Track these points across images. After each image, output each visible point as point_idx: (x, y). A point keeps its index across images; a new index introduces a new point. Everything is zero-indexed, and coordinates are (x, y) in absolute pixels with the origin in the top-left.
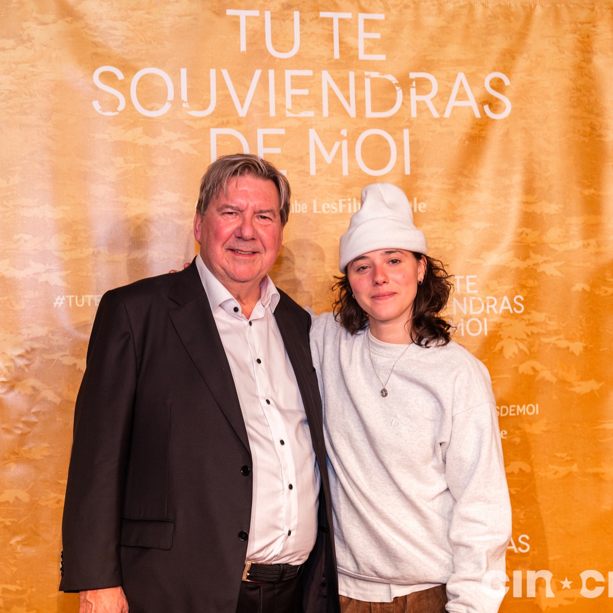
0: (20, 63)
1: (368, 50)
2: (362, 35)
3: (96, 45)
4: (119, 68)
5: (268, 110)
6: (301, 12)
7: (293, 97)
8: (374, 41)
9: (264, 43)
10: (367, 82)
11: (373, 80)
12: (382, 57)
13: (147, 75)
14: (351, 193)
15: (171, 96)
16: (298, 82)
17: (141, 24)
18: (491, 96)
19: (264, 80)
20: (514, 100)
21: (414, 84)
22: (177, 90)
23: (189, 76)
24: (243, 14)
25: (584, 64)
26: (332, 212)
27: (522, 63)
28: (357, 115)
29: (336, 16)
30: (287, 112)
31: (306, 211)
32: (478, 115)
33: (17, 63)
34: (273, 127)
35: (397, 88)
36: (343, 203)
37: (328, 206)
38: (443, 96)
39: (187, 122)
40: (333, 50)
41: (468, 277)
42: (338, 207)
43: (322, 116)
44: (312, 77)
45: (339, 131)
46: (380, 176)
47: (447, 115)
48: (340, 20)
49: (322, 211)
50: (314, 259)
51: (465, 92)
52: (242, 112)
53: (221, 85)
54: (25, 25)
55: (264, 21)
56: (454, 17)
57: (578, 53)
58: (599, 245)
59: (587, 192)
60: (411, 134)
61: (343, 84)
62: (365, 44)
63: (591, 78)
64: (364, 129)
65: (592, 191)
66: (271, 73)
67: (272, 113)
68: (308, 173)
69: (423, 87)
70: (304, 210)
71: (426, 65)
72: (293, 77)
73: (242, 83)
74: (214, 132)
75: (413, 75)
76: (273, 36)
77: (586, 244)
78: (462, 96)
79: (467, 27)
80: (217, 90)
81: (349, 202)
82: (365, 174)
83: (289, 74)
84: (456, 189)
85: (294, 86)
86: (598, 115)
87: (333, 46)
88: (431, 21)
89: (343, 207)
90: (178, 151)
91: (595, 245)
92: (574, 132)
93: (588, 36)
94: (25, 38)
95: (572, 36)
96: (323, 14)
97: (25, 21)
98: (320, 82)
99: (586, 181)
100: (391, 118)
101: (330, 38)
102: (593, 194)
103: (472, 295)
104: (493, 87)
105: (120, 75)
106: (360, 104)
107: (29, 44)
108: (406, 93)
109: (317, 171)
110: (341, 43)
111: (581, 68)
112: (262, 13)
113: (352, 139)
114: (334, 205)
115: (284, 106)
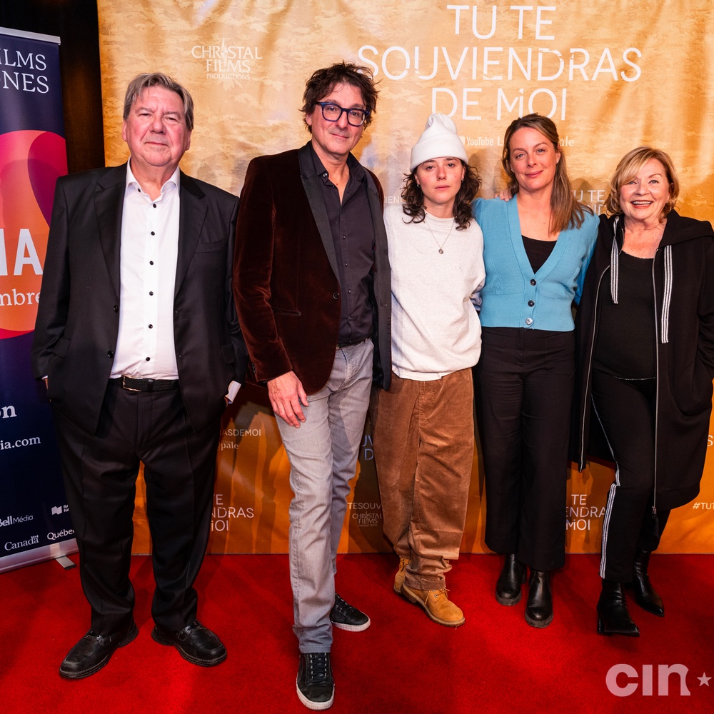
0: (312, 44)
1: (543, 33)
2: (539, 22)
3: (361, 30)
4: (375, 46)
5: (472, 76)
6: (498, 6)
7: (489, 66)
8: (547, 26)
9: (472, 28)
10: (540, 56)
11: (544, 54)
12: (552, 38)
13: (392, 51)
15: (408, 66)
16: (492, 56)
17: (390, 16)
18: (627, 65)
19: (470, 54)
20: (642, 68)
21: (573, 56)
22: (412, 61)
23: (420, 52)
24: (458, 8)
25: (697, 41)
27: (651, 41)
28: (531, 79)
29: (521, 8)
30: (484, 77)
32: (616, 79)
33: (311, 44)
34: (474, 87)
35: (561, 60)
38: (593, 65)
39: (418, 84)
40: (518, 33)
41: (599, 191)
43: (507, 79)
44: (503, 52)
45: (518, 90)
47: (594, 78)
48: (524, 11)
51: (608, 62)
52: (454, 77)
53: (441, 58)
54: (316, 18)
55: (472, 13)
56: (605, 7)
57: (693, 33)
58: (694, 171)
59: (689, 134)
60: (567, 92)
61: (523, 56)
62: (541, 28)
63: (702, 51)
64: (535, 88)
65: (694, 133)
66: (475, 49)
67: (474, 77)
68: (496, 119)
69: (579, 59)
70: (491, 144)
71: (582, 43)
72: (489, 52)
73: (455, 56)
74: (435, 90)
75: (572, 50)
76: (477, 23)
78: (606, 65)
79: (614, 15)
80: (438, 61)
83: (487, 50)
84: (596, 130)
85: (489, 59)
86: (704, 78)
87: (518, 30)
88: (589, 11)
90: (411, 103)
91: (691, 172)
93: (703, 21)
94: (316, 26)
95: (692, 20)
96: (513, 7)
97: (316, 15)
98: (508, 55)
100: (555, 81)
101: (517, 23)
102: (694, 135)
103: (600, 203)
104: (629, 59)
105: (376, 52)
106: (534, 70)
107: (318, 31)
108: (567, 63)
109: (502, 117)
110: (524, 27)
111: (696, 44)
112: (471, 7)
113: (527, 95)
115: (482, 73)
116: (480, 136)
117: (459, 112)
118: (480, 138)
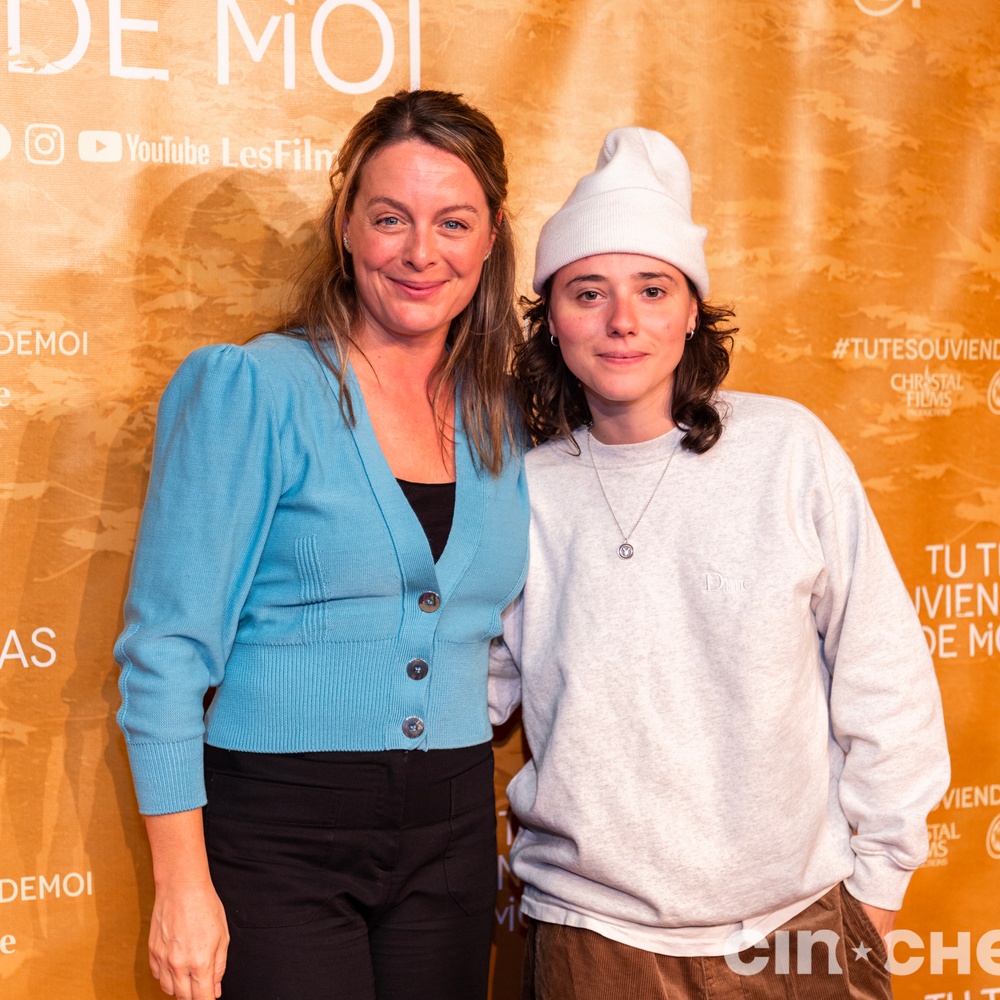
14: (300, 128)
26: (261, 165)
31: (207, 162)
36: (285, 148)
37: (254, 155)
42: (272, 155)
46: (359, 96)
49: (239, 162)
50: (222, 267)
58: (775, 259)
59: (757, 152)
60: (423, 11)
65: (765, 150)
68: (214, 80)
70: (204, 159)
77: (751, 257)
81: (297, 147)
82: (328, 89)
89: (284, 157)
91: (769, 260)
92: (737, 28)
99: (754, 130)
102: (767, 156)
109: (232, 76)
114: (265, 152)
116: (170, 132)
117: (98, 50)
118: (168, 139)
